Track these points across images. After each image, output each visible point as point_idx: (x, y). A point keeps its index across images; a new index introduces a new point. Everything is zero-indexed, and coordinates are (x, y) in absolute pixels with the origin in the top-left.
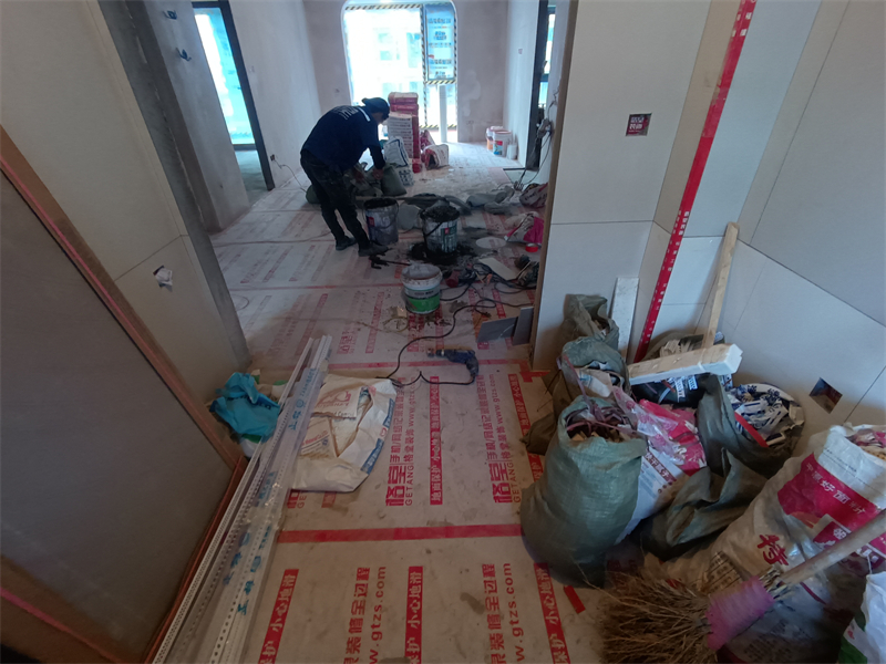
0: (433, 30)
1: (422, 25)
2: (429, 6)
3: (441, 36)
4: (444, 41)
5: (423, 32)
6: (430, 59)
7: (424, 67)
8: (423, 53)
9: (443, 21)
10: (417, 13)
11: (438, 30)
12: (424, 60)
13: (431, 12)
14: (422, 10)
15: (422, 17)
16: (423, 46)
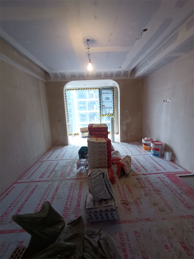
0: (104, 96)
1: (100, 95)
2: (102, 88)
3: (107, 99)
4: (109, 100)
5: (100, 97)
6: (103, 107)
7: (100, 110)
8: (100, 105)
9: (109, 93)
10: (97, 91)
11: (107, 96)
12: (100, 107)
13: (104, 90)
14: (100, 89)
15: (100, 92)
16: (100, 102)
